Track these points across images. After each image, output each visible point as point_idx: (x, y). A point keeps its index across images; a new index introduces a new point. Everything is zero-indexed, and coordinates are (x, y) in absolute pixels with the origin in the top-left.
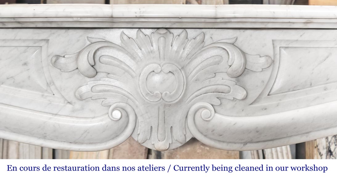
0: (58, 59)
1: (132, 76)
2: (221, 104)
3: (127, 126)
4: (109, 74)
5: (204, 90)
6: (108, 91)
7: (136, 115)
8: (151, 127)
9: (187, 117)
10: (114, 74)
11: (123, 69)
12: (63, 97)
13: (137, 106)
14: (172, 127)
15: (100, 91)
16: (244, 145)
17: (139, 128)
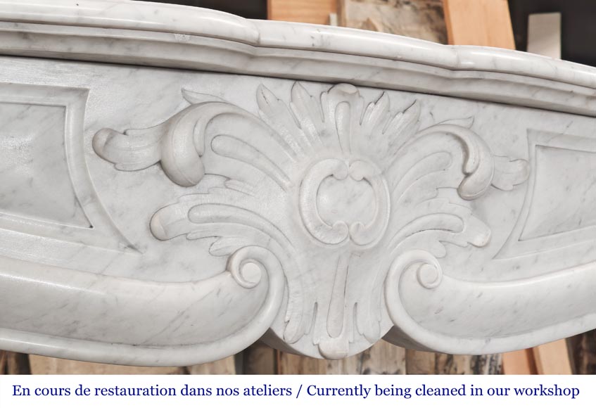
0: (112, 138)
1: (282, 186)
2: (447, 254)
3: (264, 303)
4: (229, 179)
5: (418, 223)
6: (227, 219)
7: (285, 276)
8: (316, 303)
9: (385, 282)
10: (241, 180)
11: (262, 169)
12: (117, 232)
13: (289, 256)
14: (356, 304)
15: (210, 220)
16: (486, 342)
17: (290, 306)
